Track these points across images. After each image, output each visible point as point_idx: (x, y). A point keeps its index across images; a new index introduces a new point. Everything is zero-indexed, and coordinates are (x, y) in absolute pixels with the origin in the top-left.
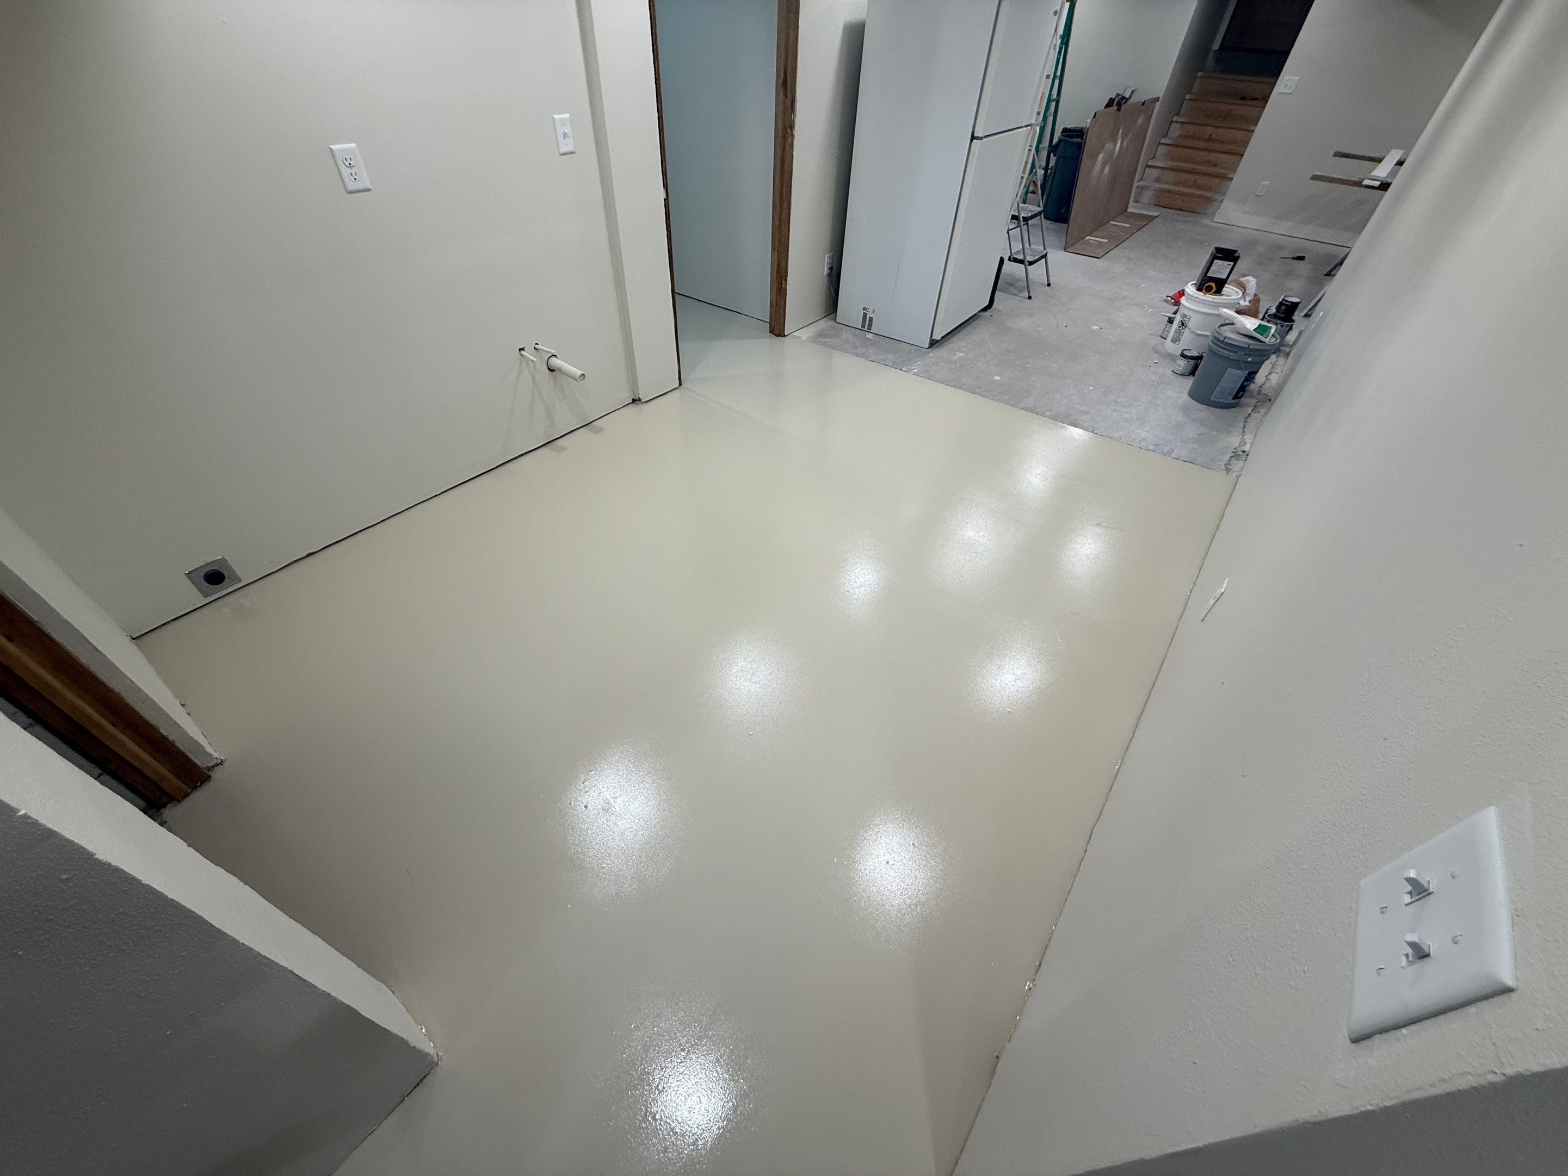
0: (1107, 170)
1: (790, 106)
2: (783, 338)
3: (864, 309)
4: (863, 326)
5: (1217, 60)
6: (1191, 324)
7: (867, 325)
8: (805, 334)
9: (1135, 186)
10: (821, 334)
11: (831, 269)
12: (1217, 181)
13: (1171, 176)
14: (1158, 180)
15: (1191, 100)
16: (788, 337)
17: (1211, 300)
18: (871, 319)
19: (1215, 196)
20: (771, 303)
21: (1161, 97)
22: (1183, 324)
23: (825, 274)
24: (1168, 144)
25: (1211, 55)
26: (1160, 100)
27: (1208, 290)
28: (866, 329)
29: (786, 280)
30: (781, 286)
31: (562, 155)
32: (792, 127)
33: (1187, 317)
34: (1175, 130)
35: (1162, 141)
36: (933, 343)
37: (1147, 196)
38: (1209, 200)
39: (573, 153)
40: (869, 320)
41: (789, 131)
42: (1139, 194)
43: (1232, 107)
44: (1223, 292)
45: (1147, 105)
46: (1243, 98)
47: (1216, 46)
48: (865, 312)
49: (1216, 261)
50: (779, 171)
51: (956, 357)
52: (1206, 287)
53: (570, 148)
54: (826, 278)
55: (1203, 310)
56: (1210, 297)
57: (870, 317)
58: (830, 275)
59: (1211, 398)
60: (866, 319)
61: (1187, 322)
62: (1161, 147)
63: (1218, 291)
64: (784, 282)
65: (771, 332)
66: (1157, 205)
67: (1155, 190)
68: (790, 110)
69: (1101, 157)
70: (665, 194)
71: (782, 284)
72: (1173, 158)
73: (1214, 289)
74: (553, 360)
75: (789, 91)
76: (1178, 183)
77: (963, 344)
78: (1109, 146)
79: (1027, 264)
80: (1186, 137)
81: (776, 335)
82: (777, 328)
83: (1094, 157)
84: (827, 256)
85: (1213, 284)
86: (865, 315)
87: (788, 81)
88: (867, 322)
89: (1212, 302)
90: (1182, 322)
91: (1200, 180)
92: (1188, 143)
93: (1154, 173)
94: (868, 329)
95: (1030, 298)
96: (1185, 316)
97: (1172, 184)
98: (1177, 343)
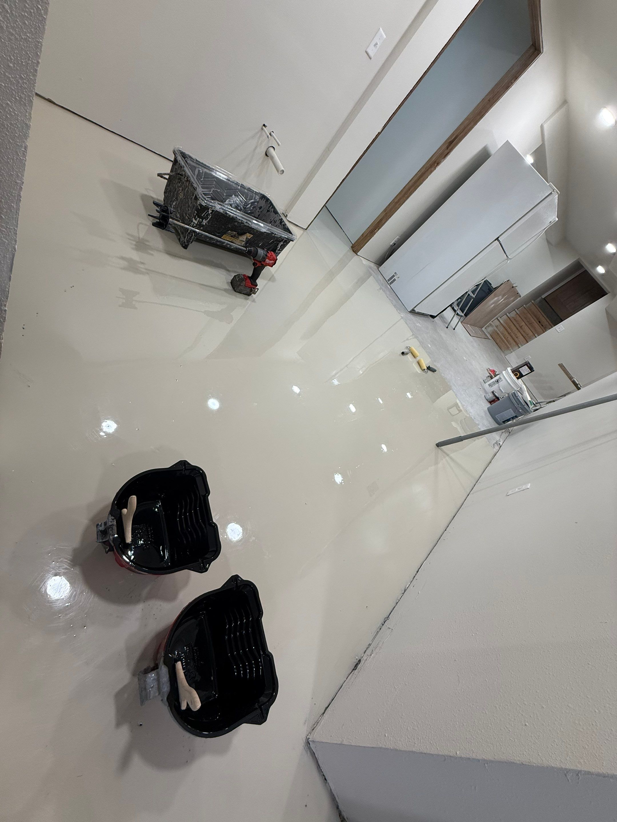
0: (493, 305)
1: (445, 154)
2: (356, 255)
3: (395, 273)
4: (389, 280)
5: (540, 302)
6: (501, 383)
7: (390, 281)
8: (365, 262)
9: (490, 322)
10: (370, 268)
11: (395, 244)
12: (514, 343)
13: (502, 329)
14: (497, 327)
15: (525, 308)
16: (357, 256)
17: (515, 379)
18: (394, 280)
19: (511, 348)
20: (363, 234)
21: (522, 296)
22: (498, 381)
23: (391, 244)
24: (508, 317)
25: (540, 298)
26: (521, 297)
27: (516, 375)
28: (389, 283)
29: (379, 230)
30: (375, 230)
31: (366, 52)
32: (438, 164)
33: (501, 380)
34: (513, 314)
35: (508, 314)
36: (413, 312)
37: (490, 329)
38: (508, 348)
39: (370, 58)
40: (393, 280)
41: (436, 165)
42: (488, 326)
43: (535, 322)
44: (519, 380)
45: (518, 295)
46: (540, 322)
47: (543, 297)
48: (395, 275)
49: (526, 366)
50: (416, 178)
51: (418, 325)
52: (516, 373)
53: (371, 54)
54: (389, 246)
55: (509, 381)
56: (514, 378)
57: (395, 279)
58: (391, 246)
59: (496, 416)
60: (392, 279)
61: (500, 382)
62: (505, 315)
63: (518, 378)
64: (377, 229)
65: (352, 247)
66: (491, 335)
67: (494, 329)
68: (443, 156)
69: (496, 298)
70: (381, 130)
71: (376, 229)
72: (506, 323)
73: (518, 376)
74: (271, 149)
75: (450, 148)
76: (502, 334)
77: (421, 322)
78: (500, 297)
79: (456, 313)
80: (515, 320)
81: (354, 251)
82: (356, 248)
83: (495, 296)
84: (398, 237)
85: (519, 374)
86: (393, 276)
87: (454, 142)
88: (392, 280)
89: (514, 380)
90: (498, 380)
91: (510, 338)
92: (515, 322)
93: (497, 323)
94: (390, 283)
95: (447, 328)
96: (501, 379)
97: (501, 333)
98: (490, 387)
